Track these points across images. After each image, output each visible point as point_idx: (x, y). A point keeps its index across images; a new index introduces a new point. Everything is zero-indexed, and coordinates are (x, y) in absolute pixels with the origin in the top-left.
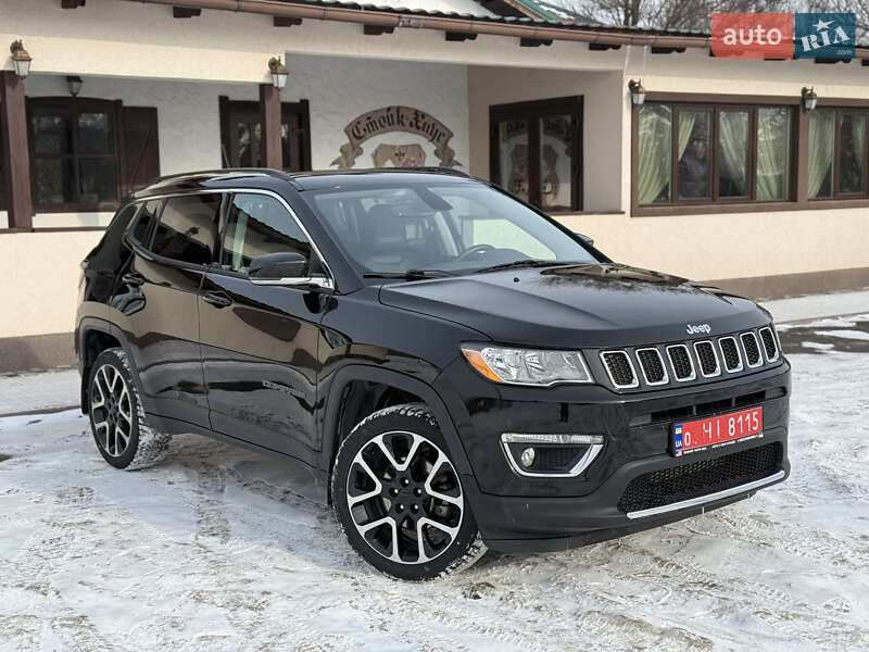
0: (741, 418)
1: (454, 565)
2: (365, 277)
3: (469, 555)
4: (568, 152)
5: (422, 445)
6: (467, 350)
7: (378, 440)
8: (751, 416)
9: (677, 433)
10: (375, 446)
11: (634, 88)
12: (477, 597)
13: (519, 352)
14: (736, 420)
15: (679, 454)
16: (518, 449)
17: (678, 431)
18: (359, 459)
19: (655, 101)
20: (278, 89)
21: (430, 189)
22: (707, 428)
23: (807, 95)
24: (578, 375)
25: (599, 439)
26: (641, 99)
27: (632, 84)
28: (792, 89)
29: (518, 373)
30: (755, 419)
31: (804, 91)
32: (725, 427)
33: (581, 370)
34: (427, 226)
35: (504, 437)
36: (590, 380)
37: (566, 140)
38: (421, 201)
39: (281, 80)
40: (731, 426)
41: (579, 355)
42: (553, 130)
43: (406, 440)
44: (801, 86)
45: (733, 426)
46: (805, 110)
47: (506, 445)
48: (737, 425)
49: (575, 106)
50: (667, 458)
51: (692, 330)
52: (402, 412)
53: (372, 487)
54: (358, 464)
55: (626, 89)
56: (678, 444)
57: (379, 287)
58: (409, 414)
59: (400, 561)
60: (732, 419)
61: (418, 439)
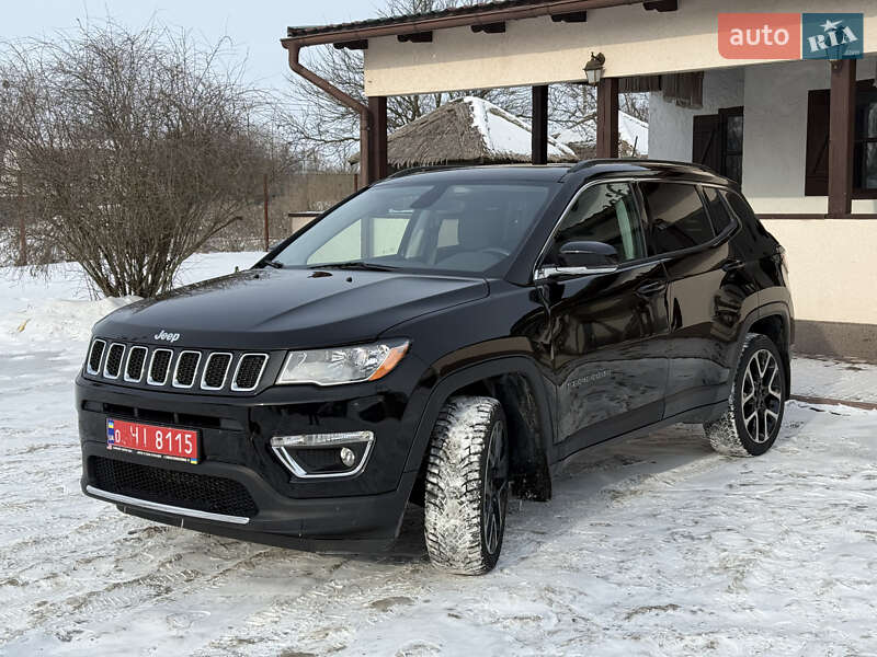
0: (170, 434)
8: (183, 437)
14: (165, 435)
15: (110, 447)
17: (111, 426)
22: (134, 432)
30: (187, 442)
32: (152, 438)
40: (158, 440)
45: (160, 440)
48: (166, 441)
51: (159, 335)
56: (110, 438)
60: (159, 432)
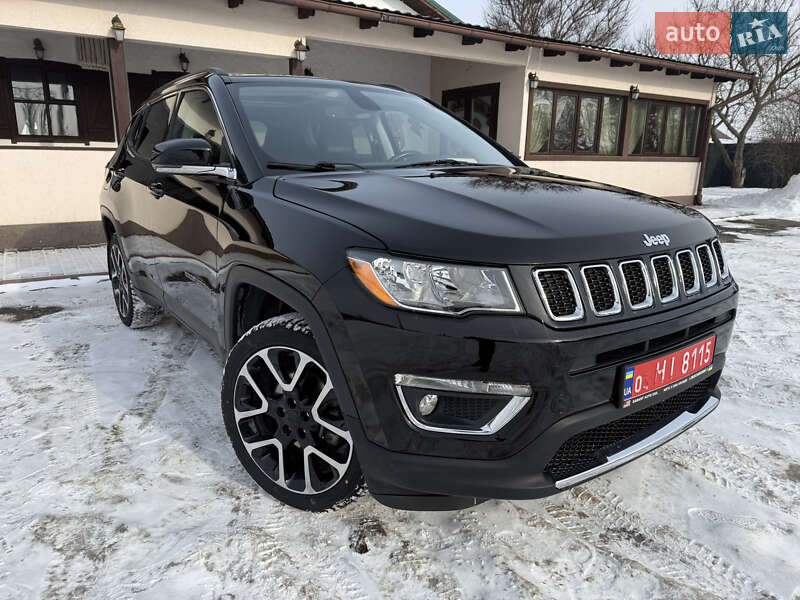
0: (695, 351)
1: (341, 504)
2: (269, 167)
3: (358, 496)
4: (488, 124)
5: (309, 366)
6: (354, 259)
7: (263, 354)
8: (705, 347)
9: (628, 377)
10: (260, 360)
11: (532, 78)
12: (363, 549)
13: (424, 265)
14: (691, 353)
15: (628, 404)
16: (414, 395)
17: (629, 376)
18: (244, 372)
19: (545, 87)
20: (301, 62)
21: (363, 93)
22: (661, 368)
23: (633, 90)
24: (500, 300)
25: (526, 389)
26: (536, 84)
27: (530, 75)
28: (624, 86)
29: (423, 292)
30: (707, 350)
31: (632, 88)
32: (679, 363)
33: (506, 294)
34: (372, 139)
35: (399, 378)
36: (518, 309)
37: (488, 116)
38: (352, 103)
39: (302, 56)
40: (685, 362)
41: (504, 273)
42: (480, 108)
43: (293, 357)
44: (630, 85)
45: (687, 362)
46: (632, 99)
47: (399, 389)
48: (691, 360)
49: (494, 90)
50: (610, 409)
51: (650, 241)
52: (289, 325)
53: (259, 405)
54: (243, 378)
55: (527, 78)
56: (627, 391)
57: (275, 178)
58: (296, 329)
59: (285, 486)
60: (687, 353)
61: (305, 359)
